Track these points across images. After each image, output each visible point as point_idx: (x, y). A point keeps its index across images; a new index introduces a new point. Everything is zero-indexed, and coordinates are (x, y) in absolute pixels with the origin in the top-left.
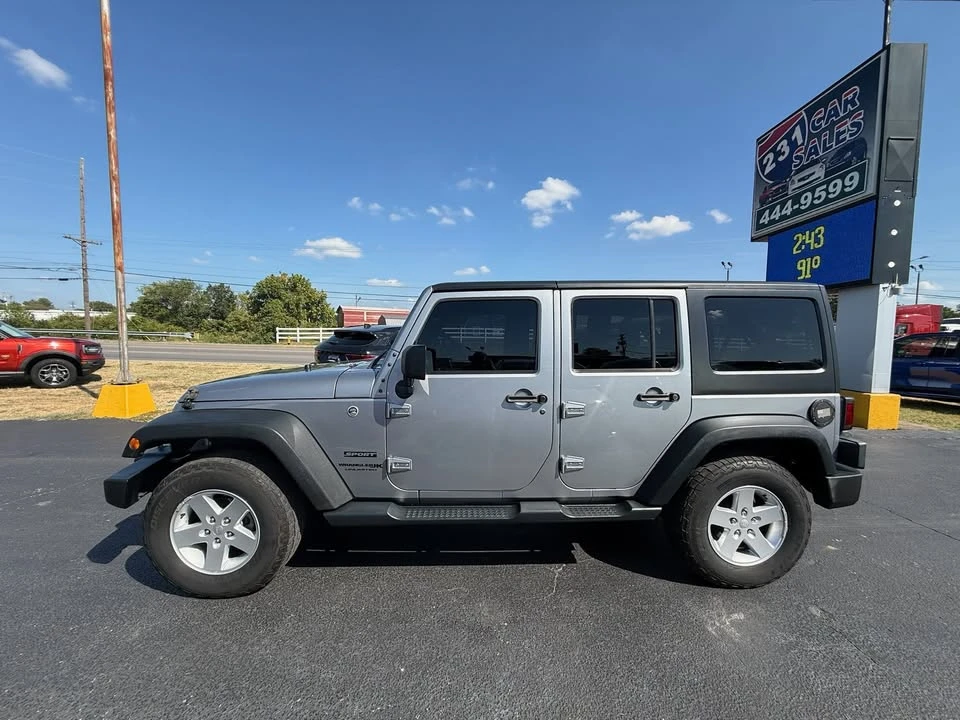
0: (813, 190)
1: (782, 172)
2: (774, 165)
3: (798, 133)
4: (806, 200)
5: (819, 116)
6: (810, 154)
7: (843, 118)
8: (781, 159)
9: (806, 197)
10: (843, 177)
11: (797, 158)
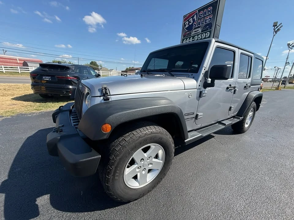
0: (198, 35)
1: (190, 28)
2: (188, 25)
3: (195, 17)
4: (196, 38)
5: (201, 13)
6: (198, 24)
7: (207, 16)
8: (190, 24)
9: (196, 37)
10: (206, 33)
11: (195, 25)
